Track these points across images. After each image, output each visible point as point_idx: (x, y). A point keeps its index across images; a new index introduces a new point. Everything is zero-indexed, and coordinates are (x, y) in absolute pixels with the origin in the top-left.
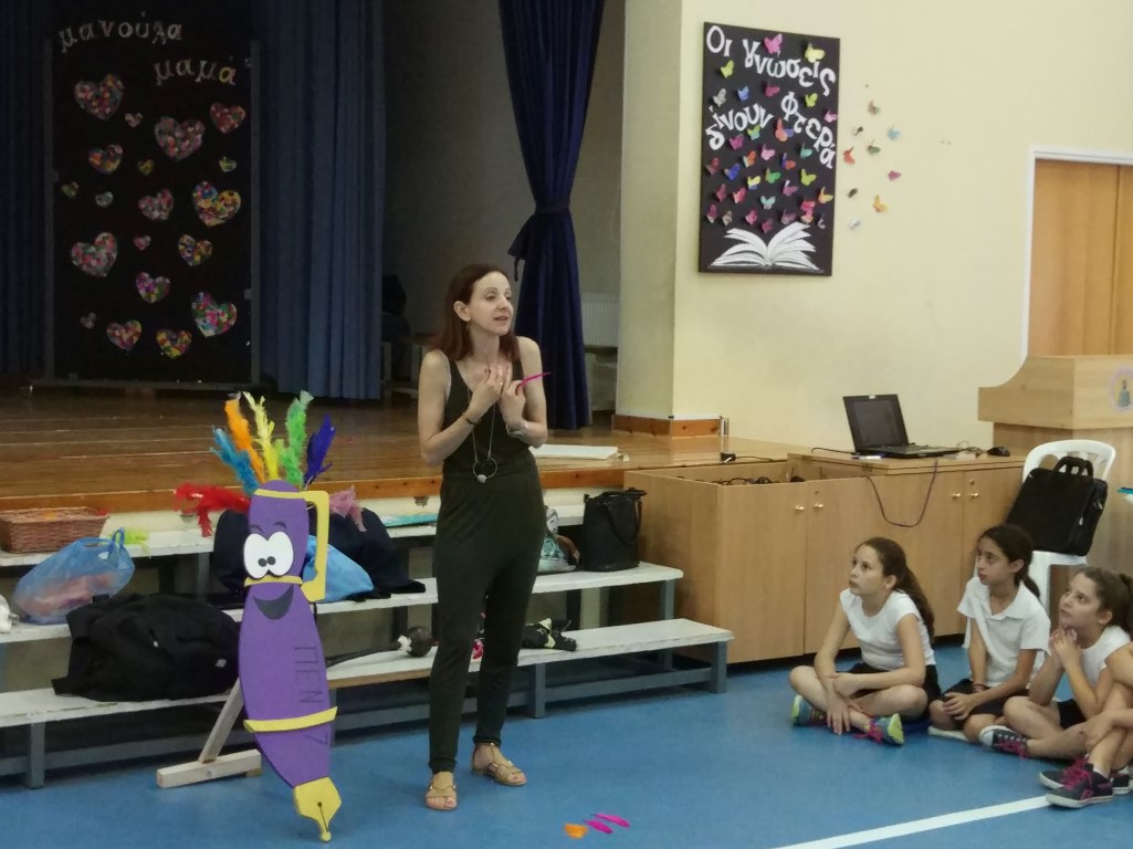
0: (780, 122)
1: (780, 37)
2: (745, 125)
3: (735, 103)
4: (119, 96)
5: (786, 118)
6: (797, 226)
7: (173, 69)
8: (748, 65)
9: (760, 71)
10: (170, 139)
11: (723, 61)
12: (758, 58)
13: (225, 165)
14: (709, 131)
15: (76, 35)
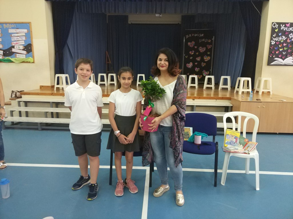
0: (288, 39)
1: (290, 23)
2: (280, 40)
3: (278, 36)
4: (194, 44)
5: (290, 38)
6: (291, 57)
7: (202, 40)
8: (282, 29)
9: (284, 30)
10: (201, 50)
11: (276, 28)
12: (284, 28)
13: (208, 53)
14: (271, 41)
15: (188, 36)
